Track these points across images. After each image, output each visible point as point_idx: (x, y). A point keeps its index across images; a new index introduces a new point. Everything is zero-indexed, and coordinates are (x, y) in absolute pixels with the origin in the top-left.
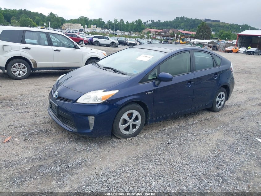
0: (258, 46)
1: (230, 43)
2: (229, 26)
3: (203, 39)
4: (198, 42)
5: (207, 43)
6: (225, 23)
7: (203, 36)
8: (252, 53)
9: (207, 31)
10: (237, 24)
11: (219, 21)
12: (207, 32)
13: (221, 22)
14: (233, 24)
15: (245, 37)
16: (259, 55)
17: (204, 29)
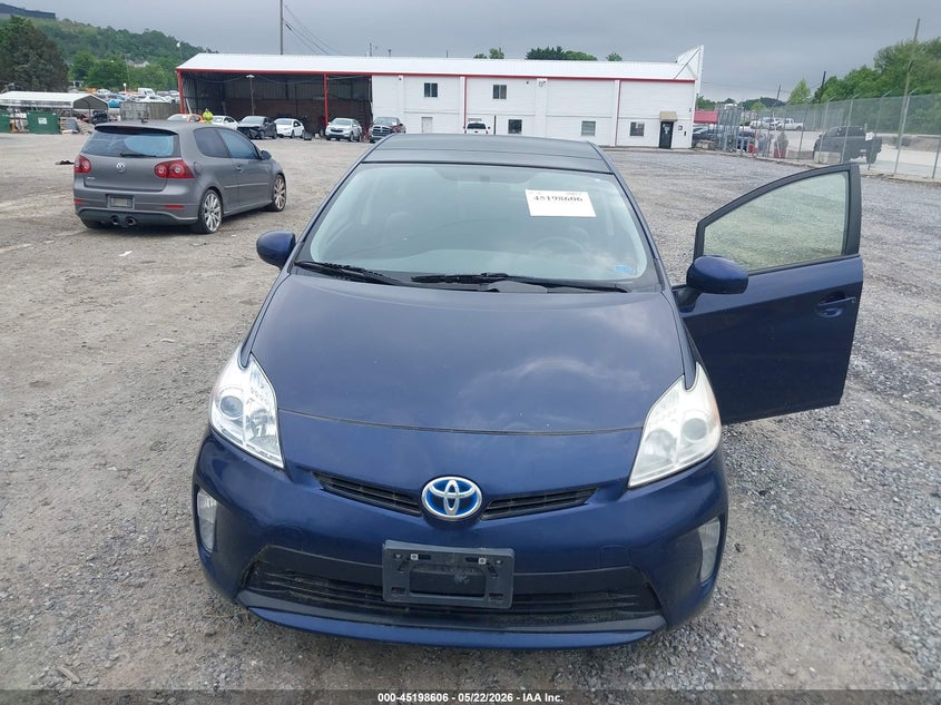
0: (254, 107)
1: (142, 100)
2: (99, 37)
3: (40, 90)
4: (30, 102)
5: (68, 103)
6: (76, 25)
7: (38, 78)
8: (256, 133)
9: (46, 56)
10: (126, 31)
11: (52, 16)
12: (49, 61)
13: (61, 19)
14: (110, 29)
15: (201, 77)
16: (273, 138)
17: (31, 48)
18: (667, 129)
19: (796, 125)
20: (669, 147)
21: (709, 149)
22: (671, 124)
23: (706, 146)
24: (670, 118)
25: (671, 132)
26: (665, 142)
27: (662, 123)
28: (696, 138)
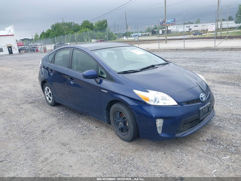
18: (10, 49)
19: (40, 44)
20: (12, 54)
21: (25, 52)
22: (11, 47)
23: (24, 52)
24: (10, 46)
25: (11, 49)
26: (11, 52)
27: (8, 47)
28: (20, 50)
